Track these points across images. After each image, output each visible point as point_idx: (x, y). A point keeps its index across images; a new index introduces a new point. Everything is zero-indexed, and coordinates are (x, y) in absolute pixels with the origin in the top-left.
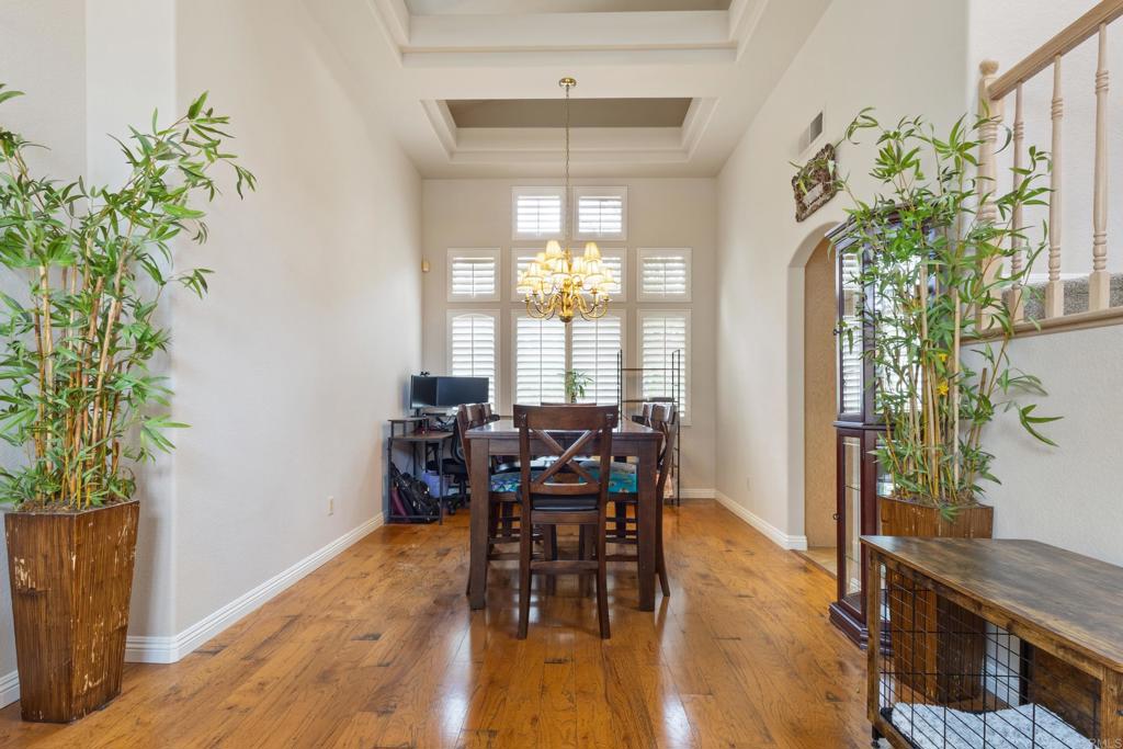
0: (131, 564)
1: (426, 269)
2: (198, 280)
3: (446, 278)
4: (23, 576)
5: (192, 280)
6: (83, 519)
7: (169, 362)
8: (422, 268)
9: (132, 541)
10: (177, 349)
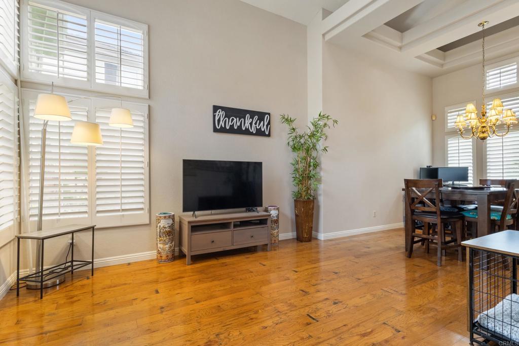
0: (313, 213)
1: (434, 119)
2: (325, 149)
3: (444, 121)
4: (296, 212)
5: (324, 150)
6: (304, 202)
7: (321, 169)
8: (432, 118)
9: (313, 209)
10: (323, 166)
